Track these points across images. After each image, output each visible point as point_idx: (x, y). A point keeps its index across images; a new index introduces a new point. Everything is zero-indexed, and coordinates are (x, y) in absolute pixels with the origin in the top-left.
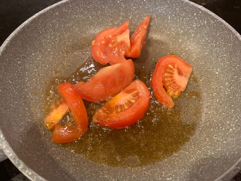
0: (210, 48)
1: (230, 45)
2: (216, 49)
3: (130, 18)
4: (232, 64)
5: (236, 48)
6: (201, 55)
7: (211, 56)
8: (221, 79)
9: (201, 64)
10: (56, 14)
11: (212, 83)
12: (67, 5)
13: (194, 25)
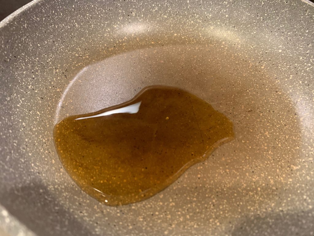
0: (257, 24)
1: (285, 11)
2: (265, 22)
3: (134, 15)
4: (297, 32)
5: (295, 11)
6: (248, 37)
7: (261, 34)
8: (289, 56)
9: (253, 48)
10: (24, 27)
11: (280, 65)
12: (38, 10)
13: (225, 2)
